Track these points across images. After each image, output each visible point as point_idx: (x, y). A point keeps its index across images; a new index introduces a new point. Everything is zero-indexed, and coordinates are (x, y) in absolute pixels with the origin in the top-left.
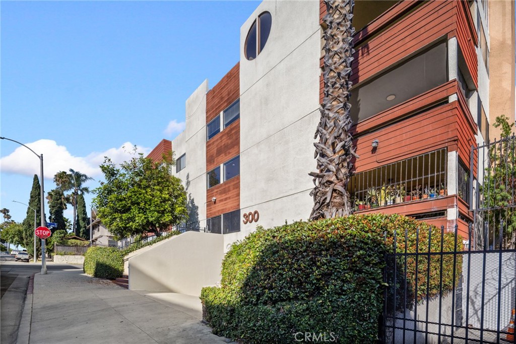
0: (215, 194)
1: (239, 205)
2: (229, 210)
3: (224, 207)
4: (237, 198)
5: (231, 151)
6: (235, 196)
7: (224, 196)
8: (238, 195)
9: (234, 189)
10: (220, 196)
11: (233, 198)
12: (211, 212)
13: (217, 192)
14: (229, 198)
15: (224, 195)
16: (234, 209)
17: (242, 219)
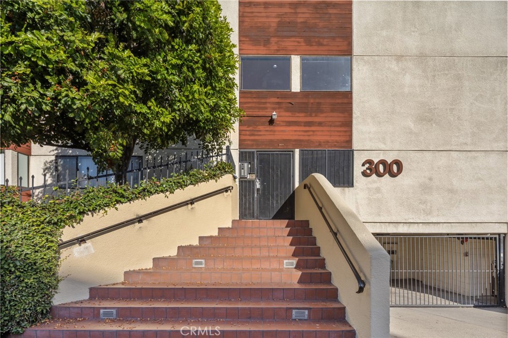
0: (268, 105)
1: (350, 141)
2: (320, 145)
3: (306, 138)
4: (343, 129)
5: (325, 42)
6: (338, 124)
7: (301, 117)
8: (348, 124)
9: (332, 111)
10: (289, 114)
11: (331, 126)
12: (256, 138)
13: (278, 103)
14: (320, 124)
15: (303, 115)
16: (335, 146)
17: (358, 168)
